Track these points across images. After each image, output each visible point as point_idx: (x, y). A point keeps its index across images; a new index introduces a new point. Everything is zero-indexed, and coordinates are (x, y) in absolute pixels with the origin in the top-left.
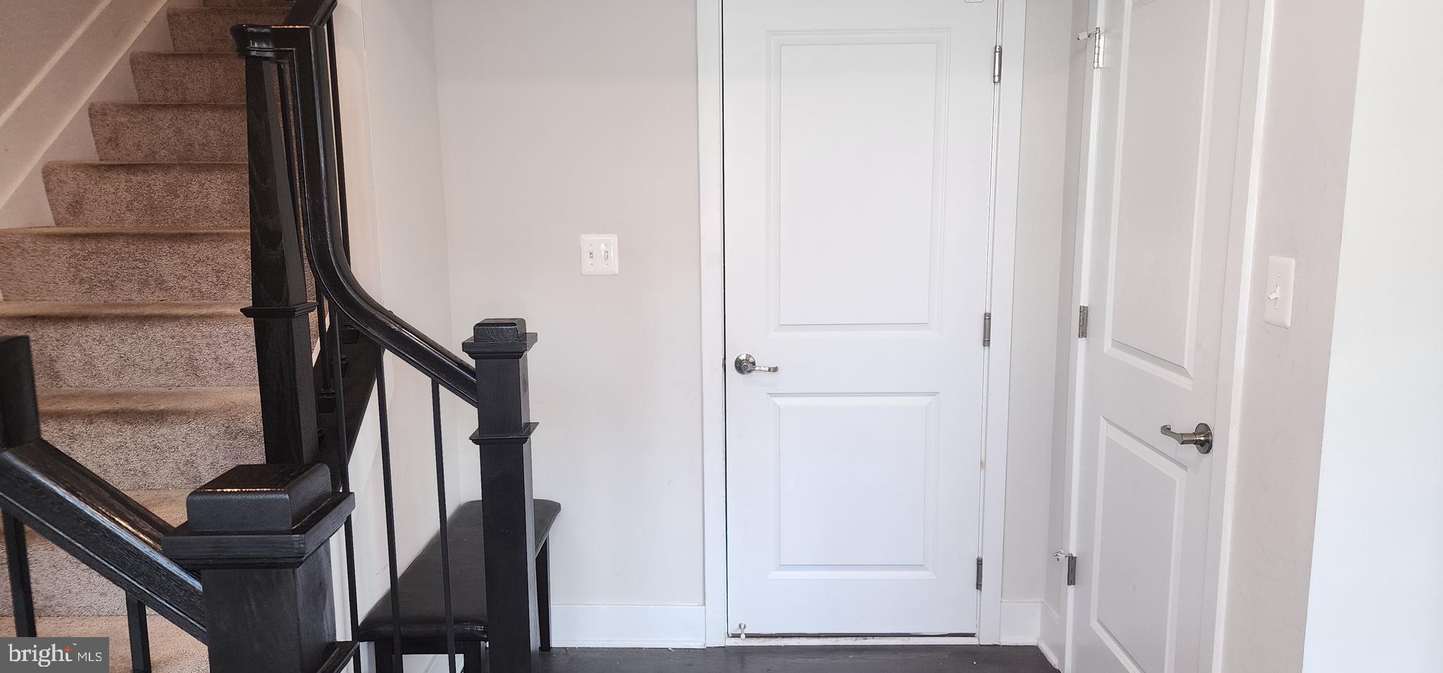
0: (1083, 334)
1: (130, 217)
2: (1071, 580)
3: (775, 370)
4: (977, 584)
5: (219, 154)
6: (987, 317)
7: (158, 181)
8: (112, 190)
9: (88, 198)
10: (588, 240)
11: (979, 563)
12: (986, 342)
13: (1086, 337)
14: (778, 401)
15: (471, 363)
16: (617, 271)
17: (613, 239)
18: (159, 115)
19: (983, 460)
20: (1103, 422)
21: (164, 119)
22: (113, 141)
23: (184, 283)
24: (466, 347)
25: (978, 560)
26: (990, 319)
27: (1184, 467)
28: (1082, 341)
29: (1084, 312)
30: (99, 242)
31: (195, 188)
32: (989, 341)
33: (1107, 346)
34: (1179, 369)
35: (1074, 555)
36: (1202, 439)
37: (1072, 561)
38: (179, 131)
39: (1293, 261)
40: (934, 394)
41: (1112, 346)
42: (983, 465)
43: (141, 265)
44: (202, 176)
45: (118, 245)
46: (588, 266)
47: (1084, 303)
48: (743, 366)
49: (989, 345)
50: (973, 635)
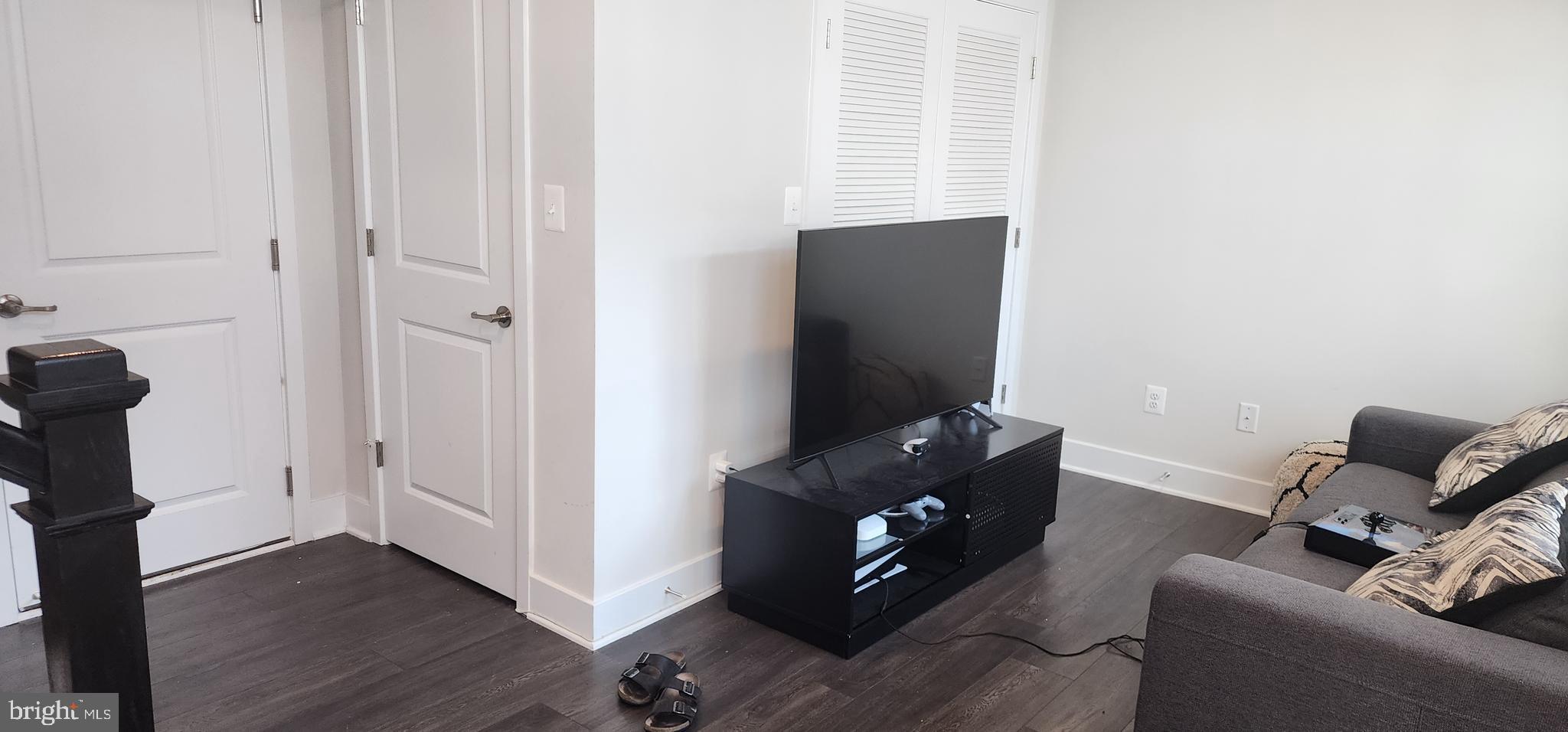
0: (371, 253)
2: (380, 463)
3: (52, 308)
4: (289, 491)
6: (274, 244)
11: (289, 471)
12: (276, 266)
13: (374, 255)
19: (283, 376)
20: (401, 324)
25: (286, 469)
26: (277, 245)
27: (489, 342)
28: (371, 259)
29: (370, 233)
32: (278, 265)
33: (399, 262)
34: (476, 270)
35: (381, 441)
36: (503, 317)
37: (379, 446)
39: (563, 188)
40: (229, 320)
41: (403, 259)
42: (283, 381)
47: (369, 226)
48: (9, 309)
49: (278, 269)
50: (287, 539)
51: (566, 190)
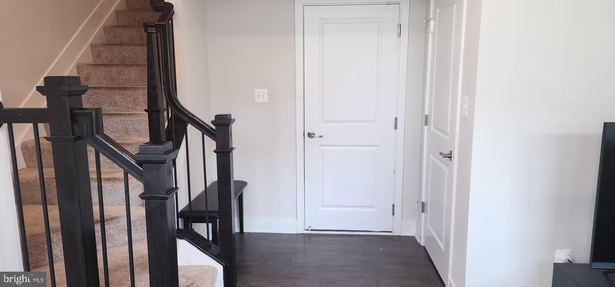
1: (105, 82)
2: (423, 211)
3: (321, 136)
4: (393, 214)
5: (134, 61)
6: (396, 119)
7: (114, 70)
8: (99, 73)
9: (91, 76)
10: (258, 91)
11: (394, 206)
12: (396, 128)
13: (427, 125)
14: (322, 147)
15: (214, 127)
16: (267, 102)
17: (266, 90)
18: (114, 47)
19: (395, 169)
21: (116, 49)
22: (99, 56)
23: (123, 104)
24: (212, 122)
25: (393, 205)
26: (397, 119)
27: (447, 166)
28: (426, 127)
29: (427, 116)
30: (96, 90)
31: (126, 72)
33: (432, 128)
34: (446, 133)
35: (424, 202)
36: (450, 156)
37: (423, 204)
38: (121, 53)
40: (378, 146)
41: (434, 128)
42: (395, 171)
43: (109, 98)
44: (129, 68)
45: (102, 91)
46: (257, 100)
47: (427, 113)
48: (310, 135)
49: (397, 129)
50: (391, 232)
51: (469, 97)
